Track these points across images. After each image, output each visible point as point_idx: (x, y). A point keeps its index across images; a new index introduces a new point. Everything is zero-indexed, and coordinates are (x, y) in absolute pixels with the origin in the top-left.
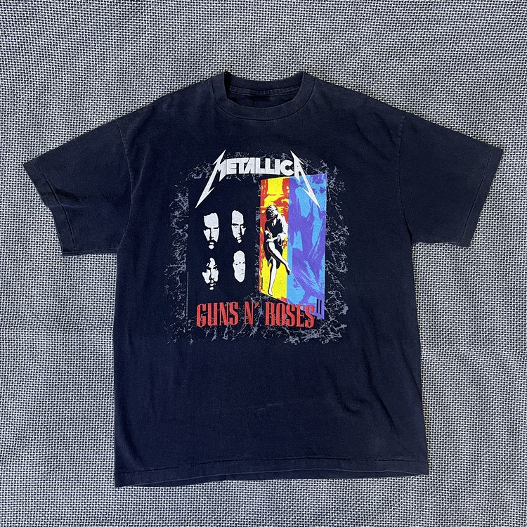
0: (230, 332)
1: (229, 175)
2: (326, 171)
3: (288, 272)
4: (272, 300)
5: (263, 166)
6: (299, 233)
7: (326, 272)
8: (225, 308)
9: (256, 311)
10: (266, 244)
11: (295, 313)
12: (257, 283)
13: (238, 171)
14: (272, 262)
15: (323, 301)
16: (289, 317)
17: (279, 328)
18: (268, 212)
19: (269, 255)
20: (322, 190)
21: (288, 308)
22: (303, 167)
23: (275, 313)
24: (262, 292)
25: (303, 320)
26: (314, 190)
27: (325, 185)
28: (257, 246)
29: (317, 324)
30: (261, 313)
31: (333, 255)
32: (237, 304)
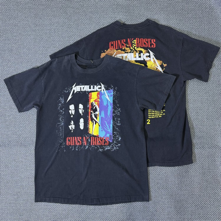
0: (78, 148)
1: (78, 91)
2: (113, 89)
3: (99, 125)
4: (93, 136)
5: (90, 88)
6: (103, 111)
7: (113, 125)
8: (77, 139)
9: (87, 140)
10: (91, 116)
11: (102, 140)
12: (88, 130)
13: (81, 90)
14: (93, 122)
15: (112, 135)
16: (100, 142)
17: (96, 146)
18: (92, 104)
19: (92, 119)
20: (111, 96)
21: (99, 138)
22: (105, 87)
23: (95, 140)
24: (90, 133)
25: (104, 143)
26: (108, 96)
27: (112, 94)
28: (88, 116)
29: (110, 144)
30: (89, 141)
31: (115, 119)
32: (81, 138)
